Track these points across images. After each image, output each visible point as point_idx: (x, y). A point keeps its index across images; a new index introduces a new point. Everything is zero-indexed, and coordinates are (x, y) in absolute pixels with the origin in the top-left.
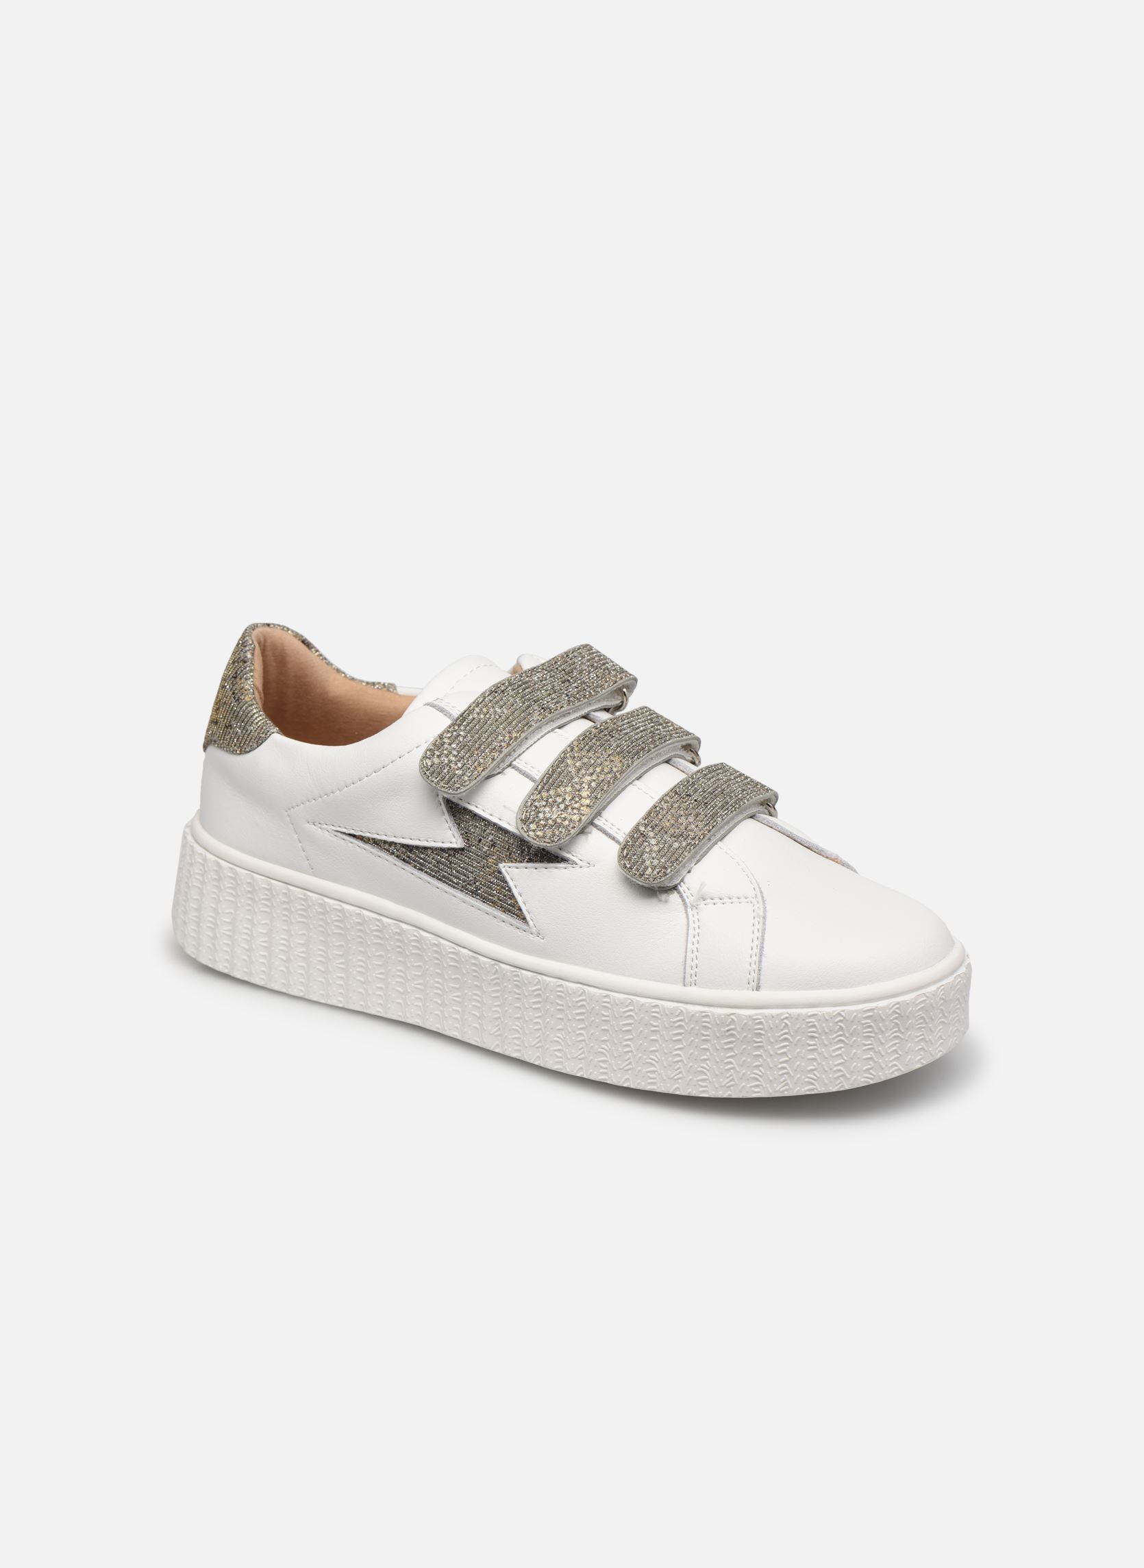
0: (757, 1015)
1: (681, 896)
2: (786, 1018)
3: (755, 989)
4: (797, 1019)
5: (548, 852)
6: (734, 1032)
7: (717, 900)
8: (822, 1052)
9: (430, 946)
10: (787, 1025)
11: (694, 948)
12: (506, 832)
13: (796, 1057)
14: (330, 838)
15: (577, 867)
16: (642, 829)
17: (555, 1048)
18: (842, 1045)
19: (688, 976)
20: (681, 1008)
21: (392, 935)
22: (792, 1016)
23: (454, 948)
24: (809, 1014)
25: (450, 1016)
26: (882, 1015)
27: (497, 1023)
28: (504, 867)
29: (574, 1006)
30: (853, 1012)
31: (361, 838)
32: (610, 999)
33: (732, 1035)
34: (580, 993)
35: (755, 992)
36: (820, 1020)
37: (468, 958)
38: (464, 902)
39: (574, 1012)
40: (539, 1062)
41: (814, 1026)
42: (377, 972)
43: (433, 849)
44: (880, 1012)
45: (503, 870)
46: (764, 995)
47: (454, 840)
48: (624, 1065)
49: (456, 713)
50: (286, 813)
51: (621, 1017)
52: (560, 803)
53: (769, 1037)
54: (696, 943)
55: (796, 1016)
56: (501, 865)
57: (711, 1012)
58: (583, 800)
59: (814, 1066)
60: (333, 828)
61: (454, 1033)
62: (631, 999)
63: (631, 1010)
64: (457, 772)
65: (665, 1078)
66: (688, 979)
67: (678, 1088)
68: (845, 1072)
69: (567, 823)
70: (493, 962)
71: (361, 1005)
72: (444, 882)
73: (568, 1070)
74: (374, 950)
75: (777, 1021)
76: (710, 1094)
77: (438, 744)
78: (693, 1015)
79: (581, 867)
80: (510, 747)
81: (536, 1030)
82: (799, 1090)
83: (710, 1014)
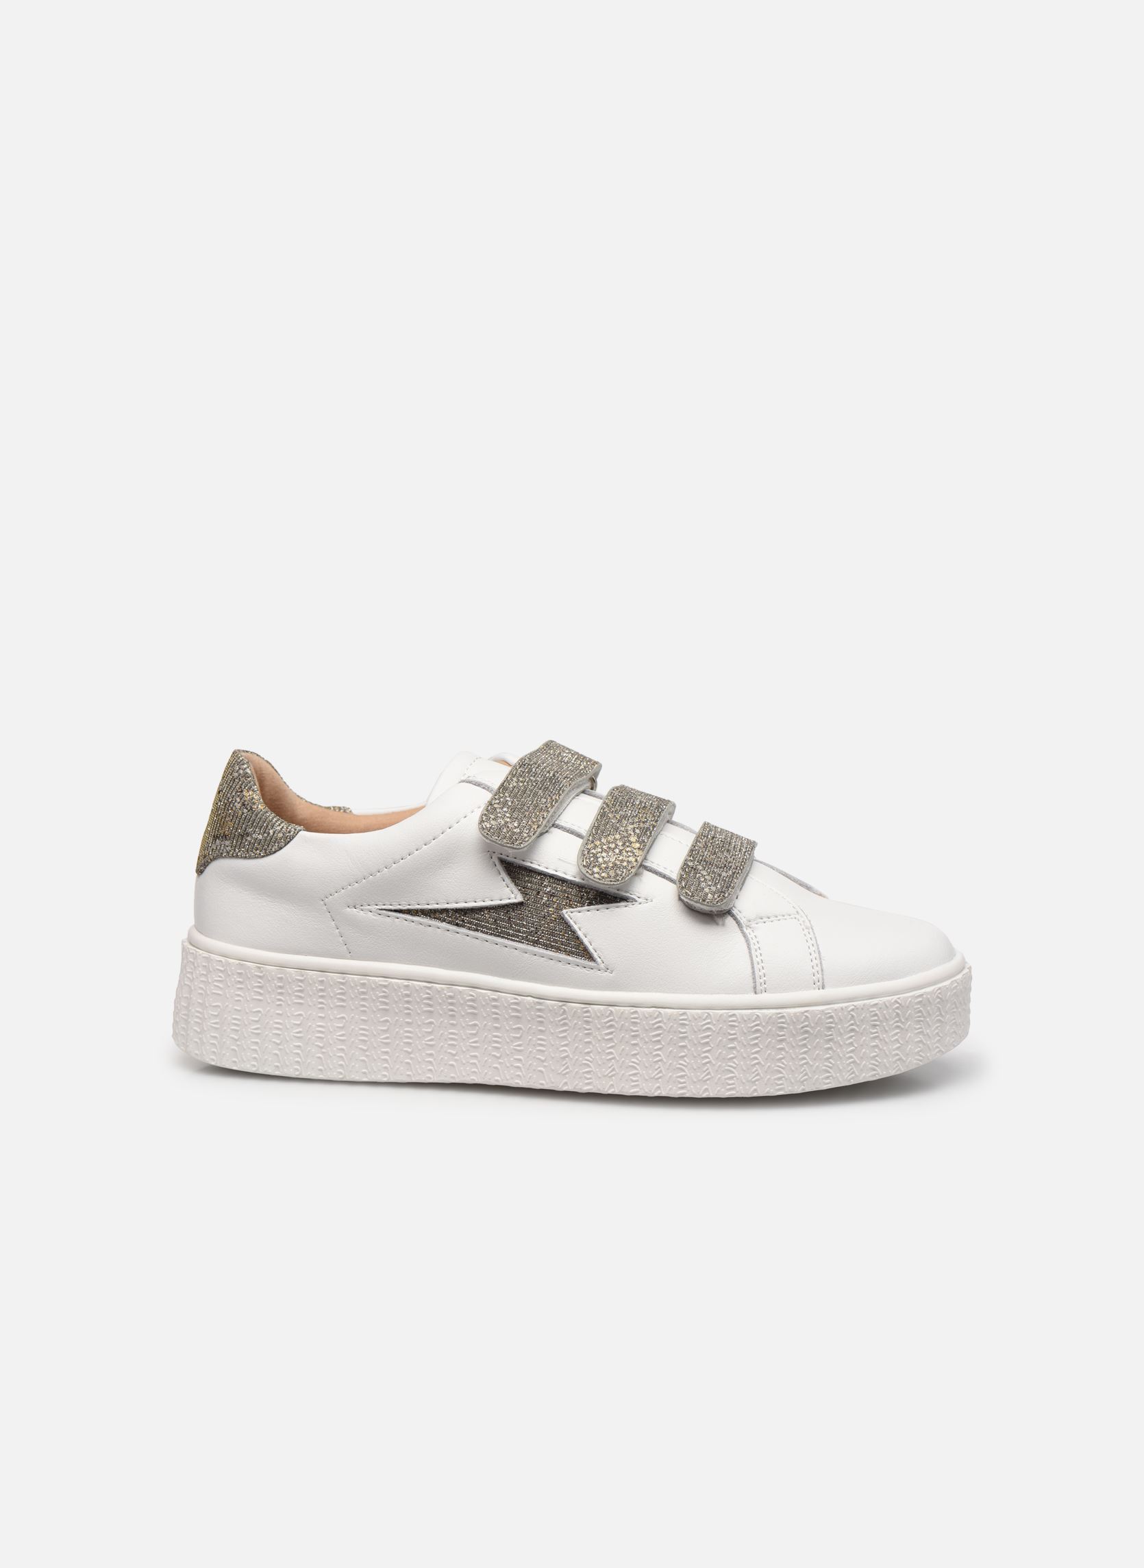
0: (828, 1009)
1: (735, 919)
2: (853, 1010)
3: (821, 988)
4: (862, 1009)
5: (606, 894)
6: (808, 1029)
7: (765, 920)
8: (884, 1038)
9: (488, 1002)
10: (853, 1016)
11: (758, 960)
12: (563, 881)
13: (862, 1045)
14: (374, 917)
15: (637, 903)
16: (691, 864)
17: (631, 1073)
18: (898, 1031)
19: (758, 984)
20: (758, 1014)
21: (445, 999)
22: (858, 1007)
23: (516, 999)
24: (872, 1004)
25: (512, 1065)
26: (930, 999)
27: (564, 1063)
28: (567, 913)
29: (651, 1029)
30: (908, 998)
31: (409, 912)
32: (687, 1016)
33: (807, 1032)
34: (655, 1016)
35: (821, 990)
36: (880, 1008)
37: (533, 1005)
38: (526, 953)
39: (651, 1034)
40: (613, 1090)
41: (876, 1015)
42: (426, 1039)
43: (489, 908)
44: (929, 996)
45: (566, 916)
46: (830, 992)
47: (513, 896)
48: (702, 1076)
49: (496, 786)
50: (322, 903)
51: (700, 1030)
52: (614, 849)
53: (839, 1029)
54: (759, 955)
55: (862, 1006)
56: (564, 911)
57: (785, 1012)
58: (633, 845)
59: (876, 1052)
60: (377, 907)
61: (517, 1081)
62: (707, 1013)
63: (708, 1023)
64: (515, 831)
65: (744, 1081)
66: (759, 988)
67: (755, 1090)
68: (901, 1055)
69: (625, 864)
70: (561, 1004)
71: (408, 1075)
72: (503, 937)
73: (647, 1090)
74: (423, 1018)
75: (845, 1013)
76: (787, 1090)
77: (490, 809)
78: (771, 1017)
79: (640, 904)
80: (554, 808)
81: (608, 1060)
82: (864, 1077)
83: (785, 1014)
